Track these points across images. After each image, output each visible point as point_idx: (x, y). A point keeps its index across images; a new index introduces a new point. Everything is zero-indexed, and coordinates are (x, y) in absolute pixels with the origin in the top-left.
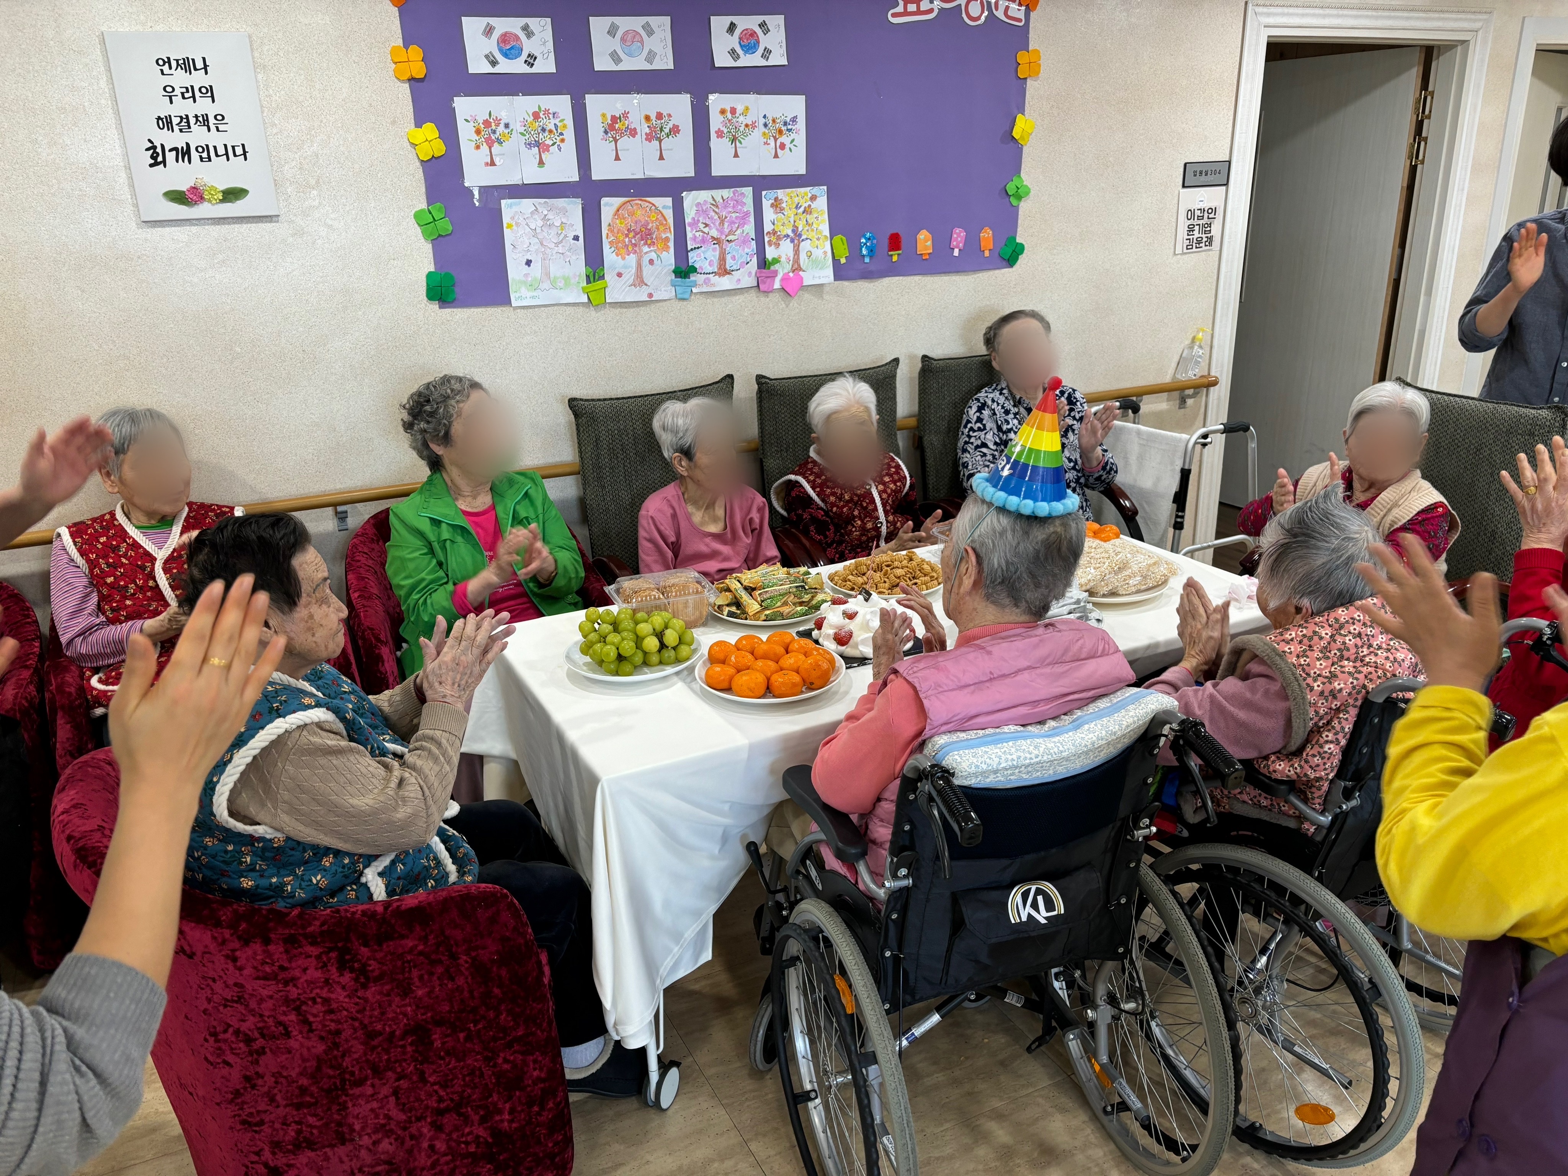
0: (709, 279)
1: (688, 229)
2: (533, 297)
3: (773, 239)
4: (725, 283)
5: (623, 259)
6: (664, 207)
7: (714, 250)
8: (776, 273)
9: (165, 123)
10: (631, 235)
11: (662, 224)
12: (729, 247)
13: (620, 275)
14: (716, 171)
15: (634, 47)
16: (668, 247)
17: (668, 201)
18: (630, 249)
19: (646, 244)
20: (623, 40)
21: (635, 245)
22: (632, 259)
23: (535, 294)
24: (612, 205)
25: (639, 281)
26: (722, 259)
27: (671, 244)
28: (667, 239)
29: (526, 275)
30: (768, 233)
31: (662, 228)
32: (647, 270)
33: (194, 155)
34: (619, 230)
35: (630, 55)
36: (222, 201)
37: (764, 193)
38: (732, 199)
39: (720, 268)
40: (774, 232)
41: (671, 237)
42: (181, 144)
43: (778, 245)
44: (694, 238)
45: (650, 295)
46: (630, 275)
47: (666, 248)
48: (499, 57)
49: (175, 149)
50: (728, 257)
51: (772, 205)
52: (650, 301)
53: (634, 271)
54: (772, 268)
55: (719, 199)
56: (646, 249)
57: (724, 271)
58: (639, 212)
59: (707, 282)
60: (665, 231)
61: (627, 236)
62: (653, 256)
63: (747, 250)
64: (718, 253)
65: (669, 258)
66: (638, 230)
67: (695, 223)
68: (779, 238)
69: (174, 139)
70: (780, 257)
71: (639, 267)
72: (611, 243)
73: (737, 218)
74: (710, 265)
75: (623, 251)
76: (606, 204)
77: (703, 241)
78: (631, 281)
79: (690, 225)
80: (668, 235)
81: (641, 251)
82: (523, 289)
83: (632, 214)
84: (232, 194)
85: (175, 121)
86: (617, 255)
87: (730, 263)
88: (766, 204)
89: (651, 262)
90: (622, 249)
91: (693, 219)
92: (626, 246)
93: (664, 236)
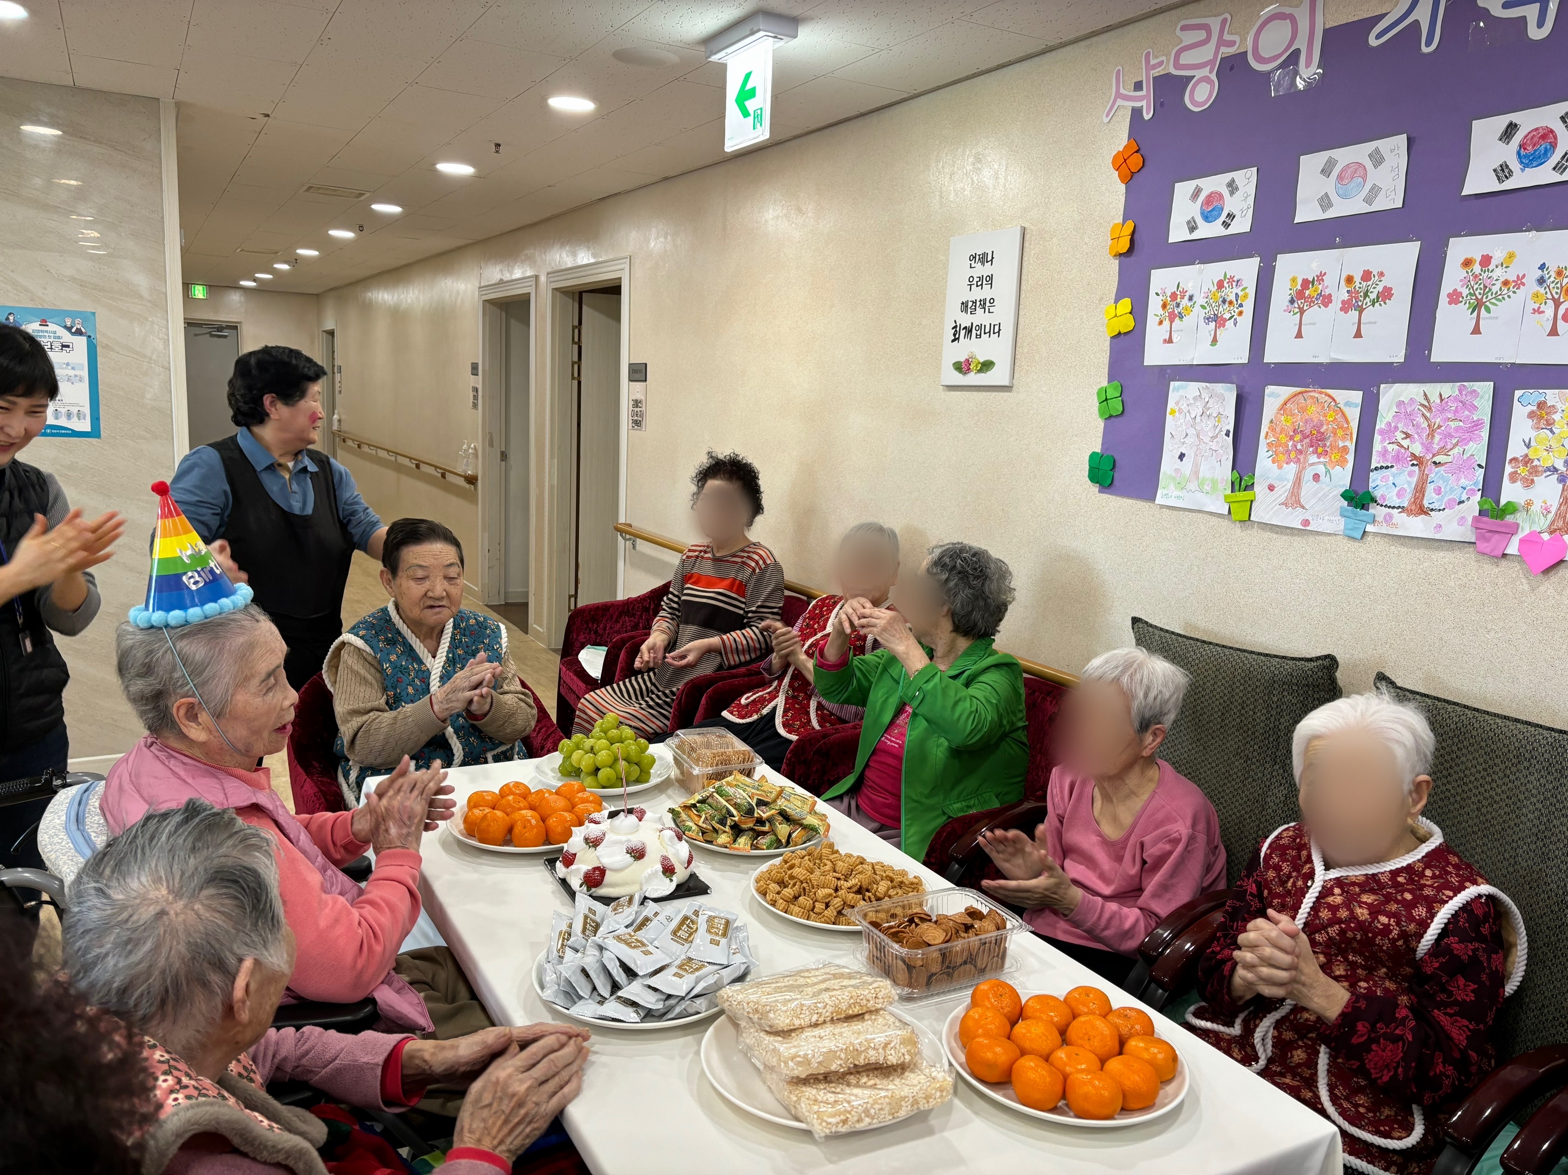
0: (1391, 516)
1: (1377, 438)
2: (1178, 497)
3: (1523, 471)
4: (1416, 526)
5: (1280, 467)
6: (1347, 404)
7: (1411, 474)
8: (1514, 529)
9: (964, 306)
10: (1298, 438)
11: (1342, 428)
12: (1434, 473)
13: (1271, 488)
14: (1440, 354)
15: (1352, 185)
16: (1346, 461)
17: (1356, 396)
18: (1293, 455)
19: (1315, 452)
20: (1340, 177)
21: (1301, 452)
22: (1292, 468)
23: (1180, 494)
24: (1278, 396)
25: (1294, 500)
26: (1420, 490)
27: (1350, 457)
28: (1345, 449)
29: (1177, 470)
30: (1514, 459)
31: (1340, 433)
32: (1308, 487)
33: (974, 332)
34: (1282, 430)
35: (1344, 196)
36: (980, 371)
37: (1518, 393)
38: (1456, 399)
39: (1410, 504)
40: (1527, 460)
41: (1352, 447)
42: (968, 325)
43: (1529, 483)
44: (1384, 453)
45: (1306, 522)
46: (1283, 491)
47: (1342, 462)
48: (1199, 220)
49: (965, 328)
50: (1430, 489)
51: (1531, 415)
52: (1304, 531)
53: (1289, 485)
54: (1509, 518)
55: (1435, 399)
56: (1313, 459)
57: (1420, 509)
58: (1313, 408)
59: (1388, 519)
60: (1344, 438)
61: (1291, 438)
62: (1321, 469)
63: (1463, 482)
64: (1414, 480)
65: (1343, 477)
66: (1307, 432)
67: (1390, 430)
68: (1535, 471)
69: (966, 320)
70: (1529, 503)
71: (1298, 481)
72: (1269, 445)
73: (1457, 429)
74: (1399, 495)
75: (1282, 457)
76: (1271, 394)
77: (1397, 458)
78: (1283, 499)
79: (1382, 432)
80: (1348, 443)
81: (1306, 460)
82: (1172, 486)
83: (1303, 410)
84: (987, 366)
85: (970, 304)
86: (1273, 462)
87: (1430, 498)
88: (1520, 413)
89: (1316, 477)
90: (1282, 455)
91: (1389, 424)
92: (1288, 452)
93: (1341, 444)
